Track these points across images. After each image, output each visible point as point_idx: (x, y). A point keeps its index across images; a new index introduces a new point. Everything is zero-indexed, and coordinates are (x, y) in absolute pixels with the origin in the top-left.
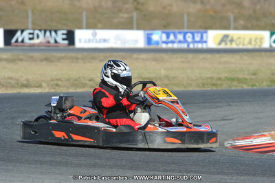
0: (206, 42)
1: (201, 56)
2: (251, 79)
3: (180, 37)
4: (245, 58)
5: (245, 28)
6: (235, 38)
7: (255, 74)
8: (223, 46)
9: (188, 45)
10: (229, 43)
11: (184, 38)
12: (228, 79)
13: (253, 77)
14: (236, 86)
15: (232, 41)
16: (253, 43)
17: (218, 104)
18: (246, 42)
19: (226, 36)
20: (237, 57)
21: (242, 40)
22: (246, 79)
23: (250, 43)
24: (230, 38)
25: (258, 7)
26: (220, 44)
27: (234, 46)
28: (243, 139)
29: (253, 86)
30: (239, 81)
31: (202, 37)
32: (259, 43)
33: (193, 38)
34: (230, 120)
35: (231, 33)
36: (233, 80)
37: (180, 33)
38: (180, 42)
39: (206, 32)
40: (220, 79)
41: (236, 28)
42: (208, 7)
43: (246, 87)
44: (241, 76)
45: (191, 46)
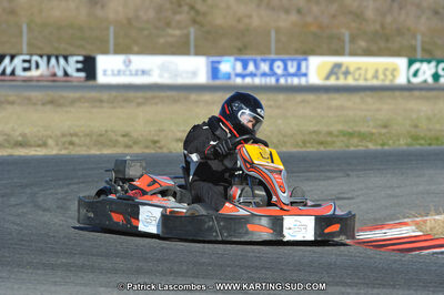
0: (305, 75)
1: (299, 97)
2: (380, 134)
3: (265, 67)
4: (369, 100)
5: (368, 53)
6: (352, 69)
7: (385, 127)
8: (332, 82)
9: (277, 80)
10: (342, 77)
11: (271, 68)
12: (344, 134)
13: (384, 131)
14: (356, 146)
15: (347, 73)
16: (381, 77)
17: (328, 174)
18: (370, 75)
19: (338, 66)
20: (356, 98)
21: (362, 72)
22: (372, 134)
23: (376, 76)
24: (343, 69)
25: (389, 19)
26: (327, 78)
27: (350, 81)
28: (371, 230)
29: (383, 145)
30: (362, 136)
31: (299, 67)
32: (390, 77)
33: (286, 68)
34: (348, 199)
35: (346, 60)
36: (351, 135)
37: (264, 60)
38: (264, 75)
39: (306, 59)
40: (330, 134)
41: (353, 54)
42: (309, 19)
43: (371, 146)
44: (364, 129)
45: (282, 81)
